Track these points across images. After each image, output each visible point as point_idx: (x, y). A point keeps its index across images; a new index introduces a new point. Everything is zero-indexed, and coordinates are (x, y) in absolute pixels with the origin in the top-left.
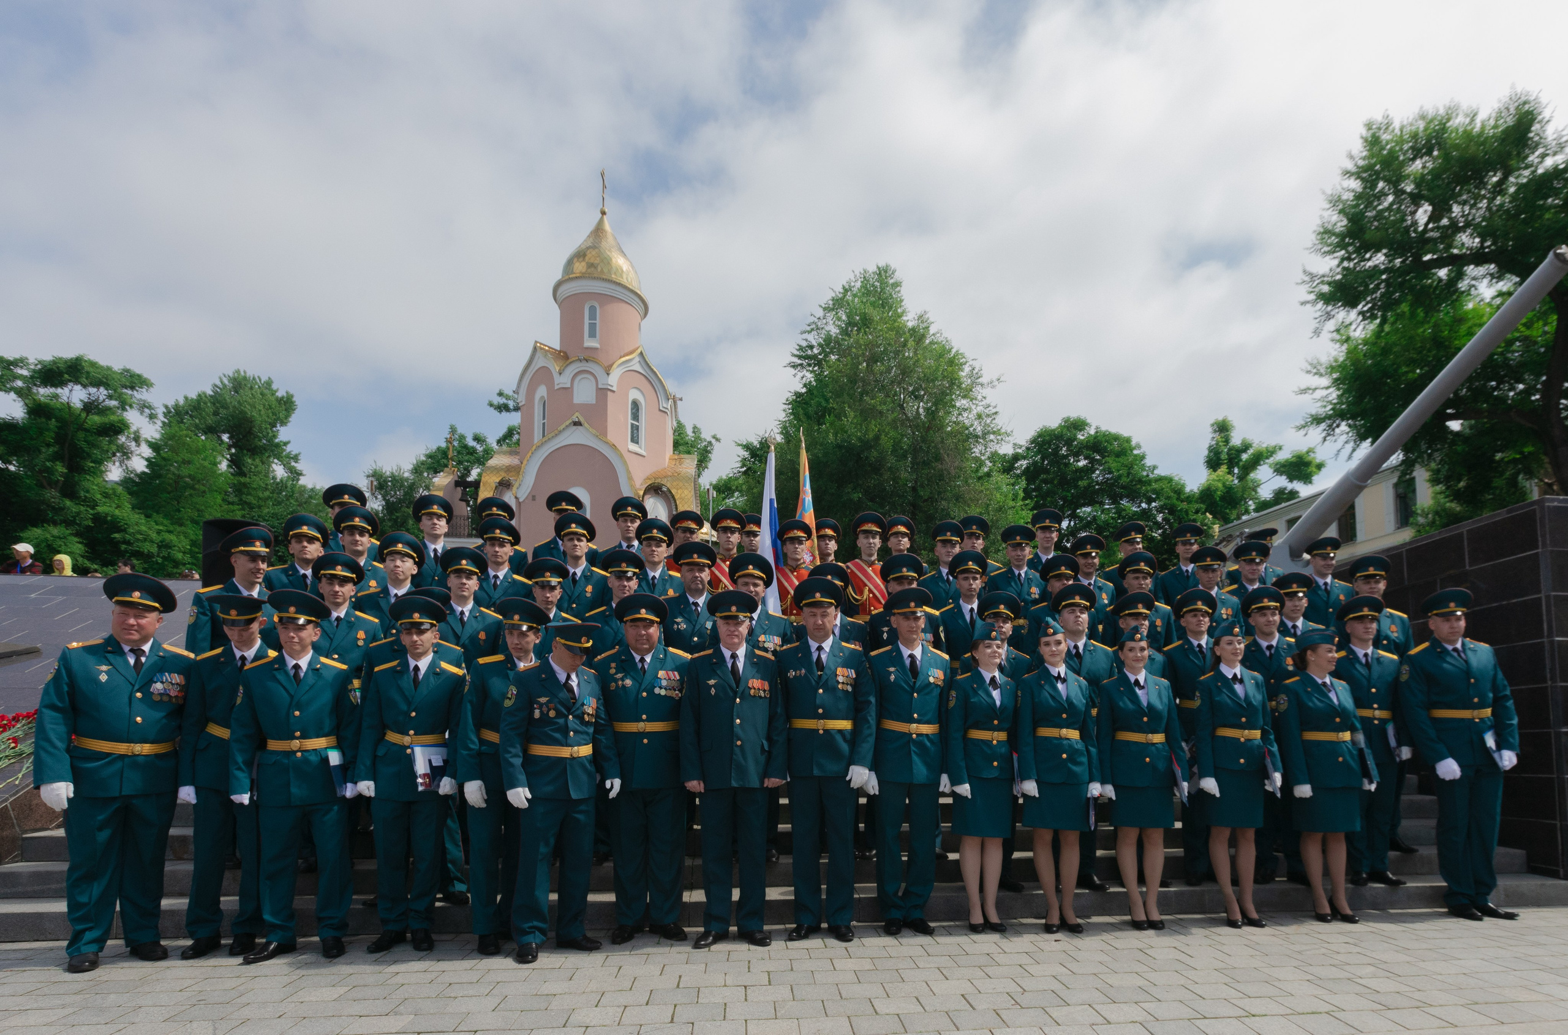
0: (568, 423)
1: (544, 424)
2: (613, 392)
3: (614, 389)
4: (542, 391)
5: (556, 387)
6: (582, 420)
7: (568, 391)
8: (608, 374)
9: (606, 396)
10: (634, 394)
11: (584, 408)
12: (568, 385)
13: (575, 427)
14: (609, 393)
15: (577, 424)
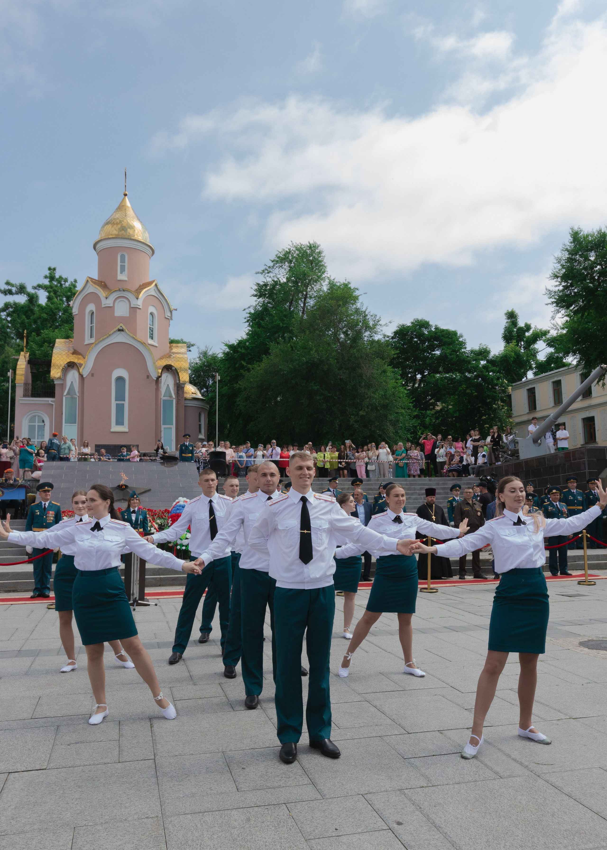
0: (115, 329)
1: (91, 327)
2: (140, 309)
3: (140, 307)
4: (91, 307)
5: (103, 306)
6: (124, 327)
7: (111, 308)
8: (137, 299)
9: (136, 312)
10: (151, 309)
11: (122, 319)
12: (112, 305)
13: (119, 332)
14: (138, 310)
15: (119, 330)
